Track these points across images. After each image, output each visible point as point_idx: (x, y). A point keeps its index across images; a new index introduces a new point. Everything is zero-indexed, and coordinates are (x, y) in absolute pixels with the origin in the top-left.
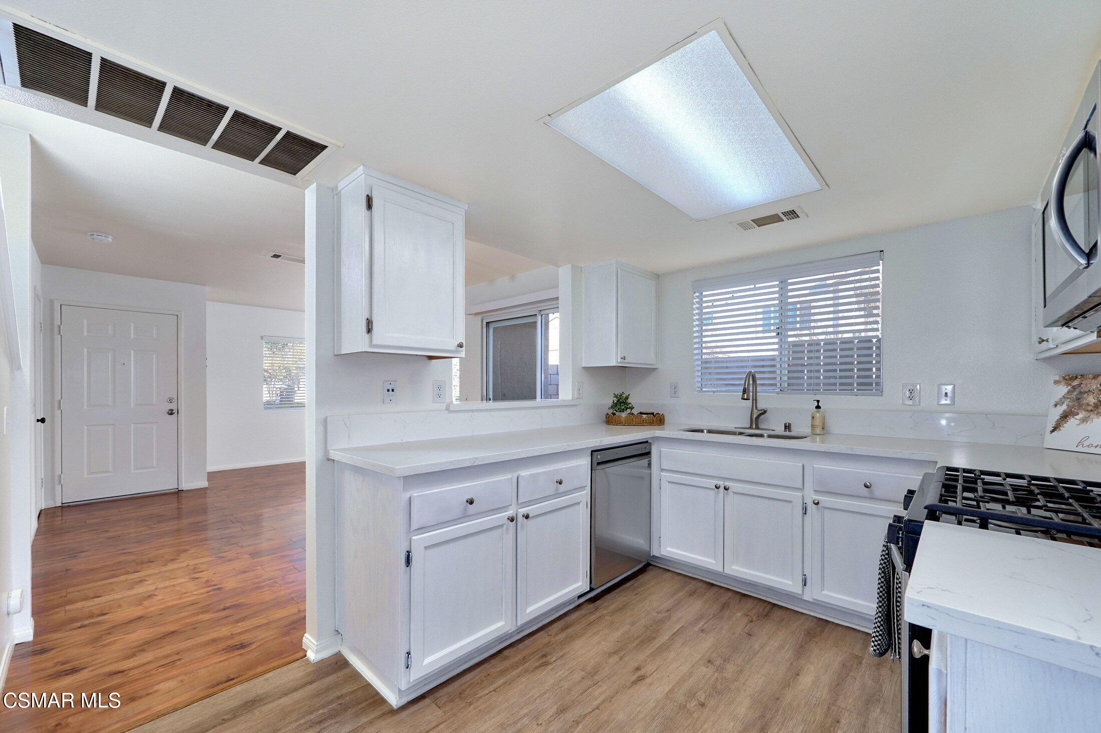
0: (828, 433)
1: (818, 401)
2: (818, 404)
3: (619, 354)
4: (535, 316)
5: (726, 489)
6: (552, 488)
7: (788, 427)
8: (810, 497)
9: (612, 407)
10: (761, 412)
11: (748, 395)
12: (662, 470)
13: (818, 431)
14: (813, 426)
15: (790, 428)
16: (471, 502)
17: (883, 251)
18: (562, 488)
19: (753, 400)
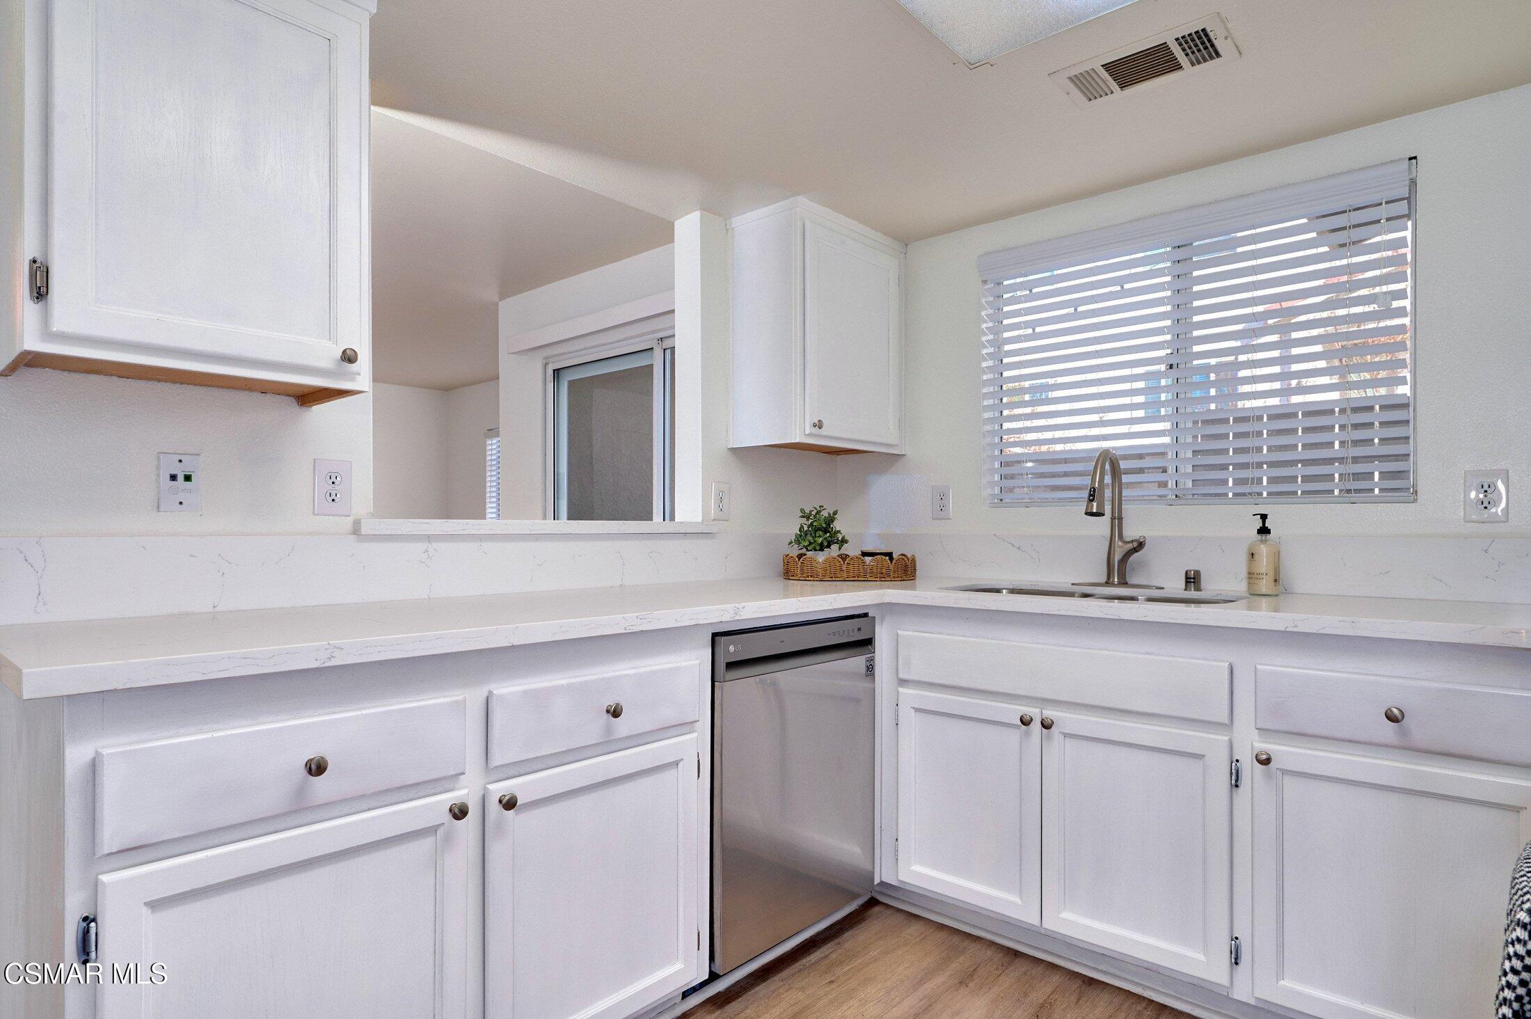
0: (1287, 592)
1: (1264, 517)
2: (1264, 523)
3: (807, 417)
4: (649, 353)
5: (1046, 725)
6: (594, 726)
7: (1192, 580)
8: (1249, 742)
9: (798, 542)
10: (1130, 546)
11: (1101, 505)
12: (903, 682)
13: (1265, 585)
14: (1252, 576)
15: (1199, 582)
16: (317, 768)
17: (1415, 158)
18: (622, 726)
19: (1113, 519)
